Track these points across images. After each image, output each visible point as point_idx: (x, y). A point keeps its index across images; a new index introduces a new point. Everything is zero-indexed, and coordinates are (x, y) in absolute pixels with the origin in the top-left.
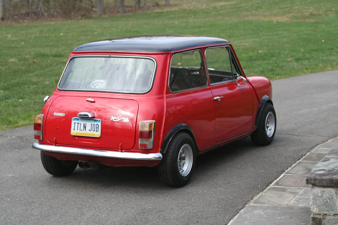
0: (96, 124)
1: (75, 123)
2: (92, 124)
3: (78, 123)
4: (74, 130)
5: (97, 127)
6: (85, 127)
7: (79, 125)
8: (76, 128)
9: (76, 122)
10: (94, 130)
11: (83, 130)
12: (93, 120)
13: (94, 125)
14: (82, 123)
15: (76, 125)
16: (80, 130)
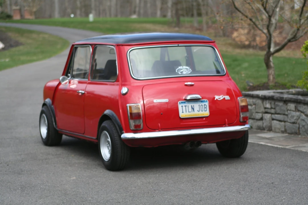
0: (203, 104)
1: (182, 106)
2: (199, 105)
3: (186, 106)
4: (183, 113)
5: (205, 107)
6: (193, 109)
7: (187, 107)
8: (184, 111)
9: (184, 105)
10: (202, 110)
11: (191, 111)
12: (200, 101)
13: (202, 106)
14: (190, 105)
15: (184, 108)
16: (189, 112)
